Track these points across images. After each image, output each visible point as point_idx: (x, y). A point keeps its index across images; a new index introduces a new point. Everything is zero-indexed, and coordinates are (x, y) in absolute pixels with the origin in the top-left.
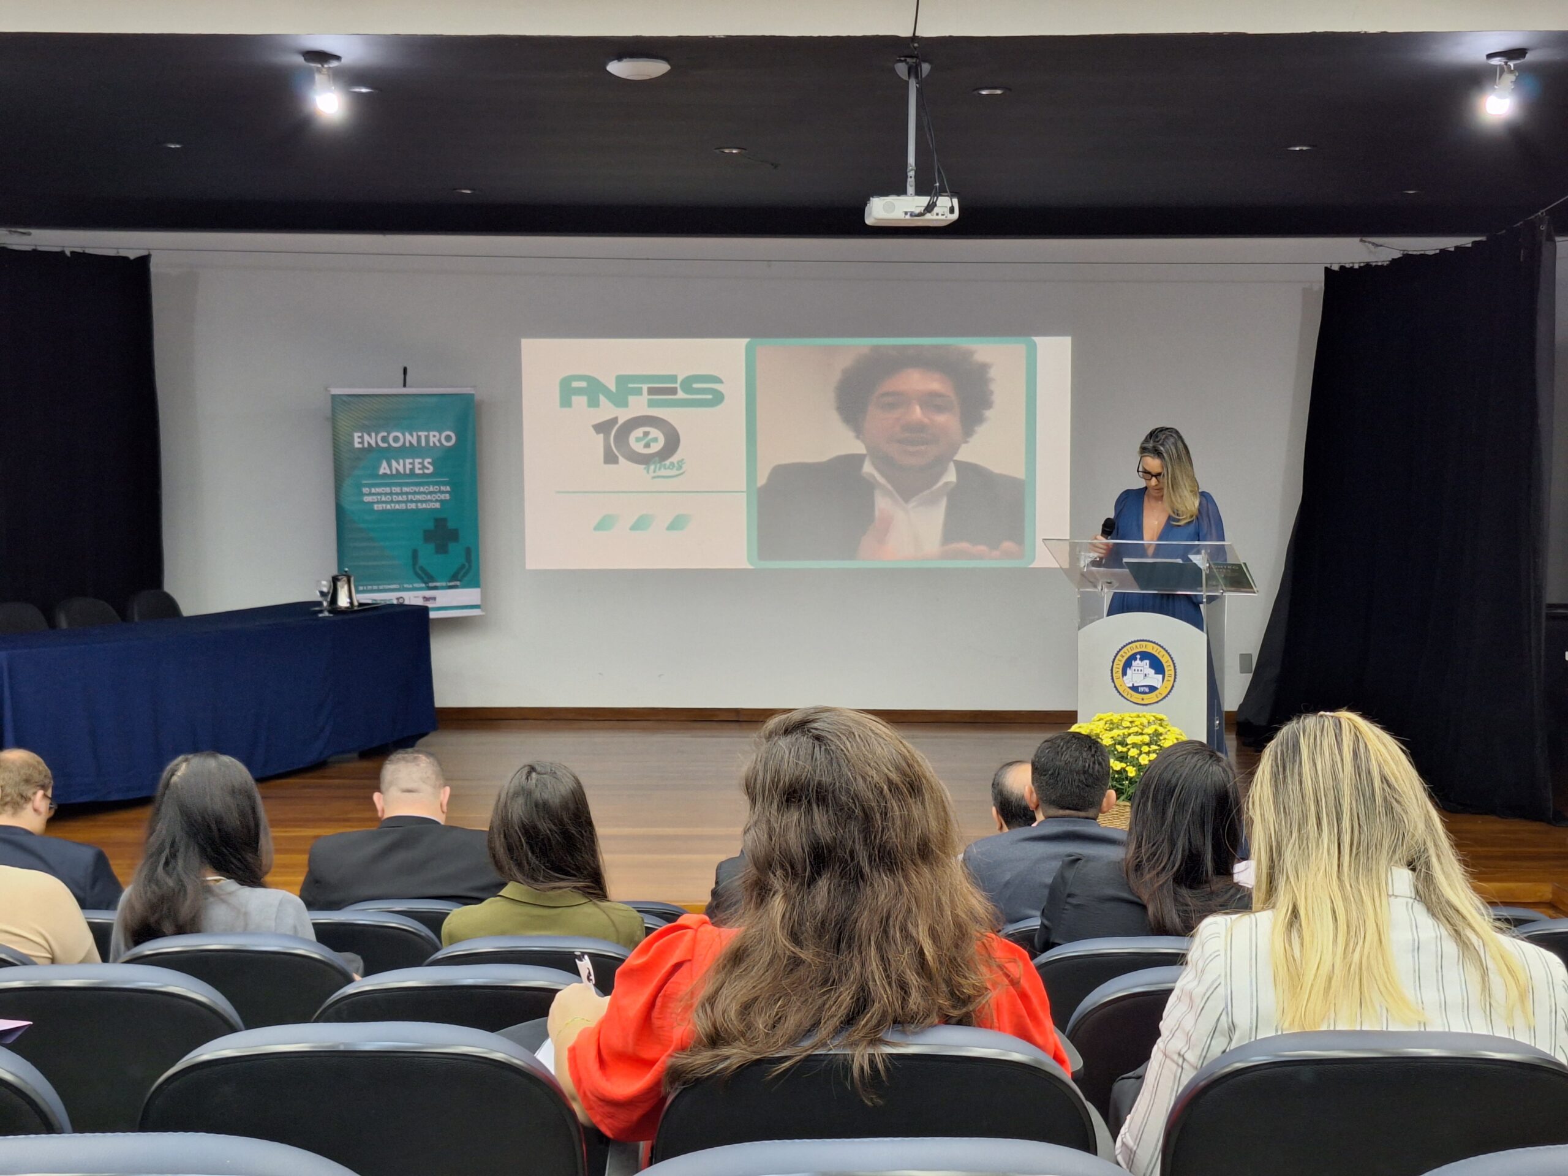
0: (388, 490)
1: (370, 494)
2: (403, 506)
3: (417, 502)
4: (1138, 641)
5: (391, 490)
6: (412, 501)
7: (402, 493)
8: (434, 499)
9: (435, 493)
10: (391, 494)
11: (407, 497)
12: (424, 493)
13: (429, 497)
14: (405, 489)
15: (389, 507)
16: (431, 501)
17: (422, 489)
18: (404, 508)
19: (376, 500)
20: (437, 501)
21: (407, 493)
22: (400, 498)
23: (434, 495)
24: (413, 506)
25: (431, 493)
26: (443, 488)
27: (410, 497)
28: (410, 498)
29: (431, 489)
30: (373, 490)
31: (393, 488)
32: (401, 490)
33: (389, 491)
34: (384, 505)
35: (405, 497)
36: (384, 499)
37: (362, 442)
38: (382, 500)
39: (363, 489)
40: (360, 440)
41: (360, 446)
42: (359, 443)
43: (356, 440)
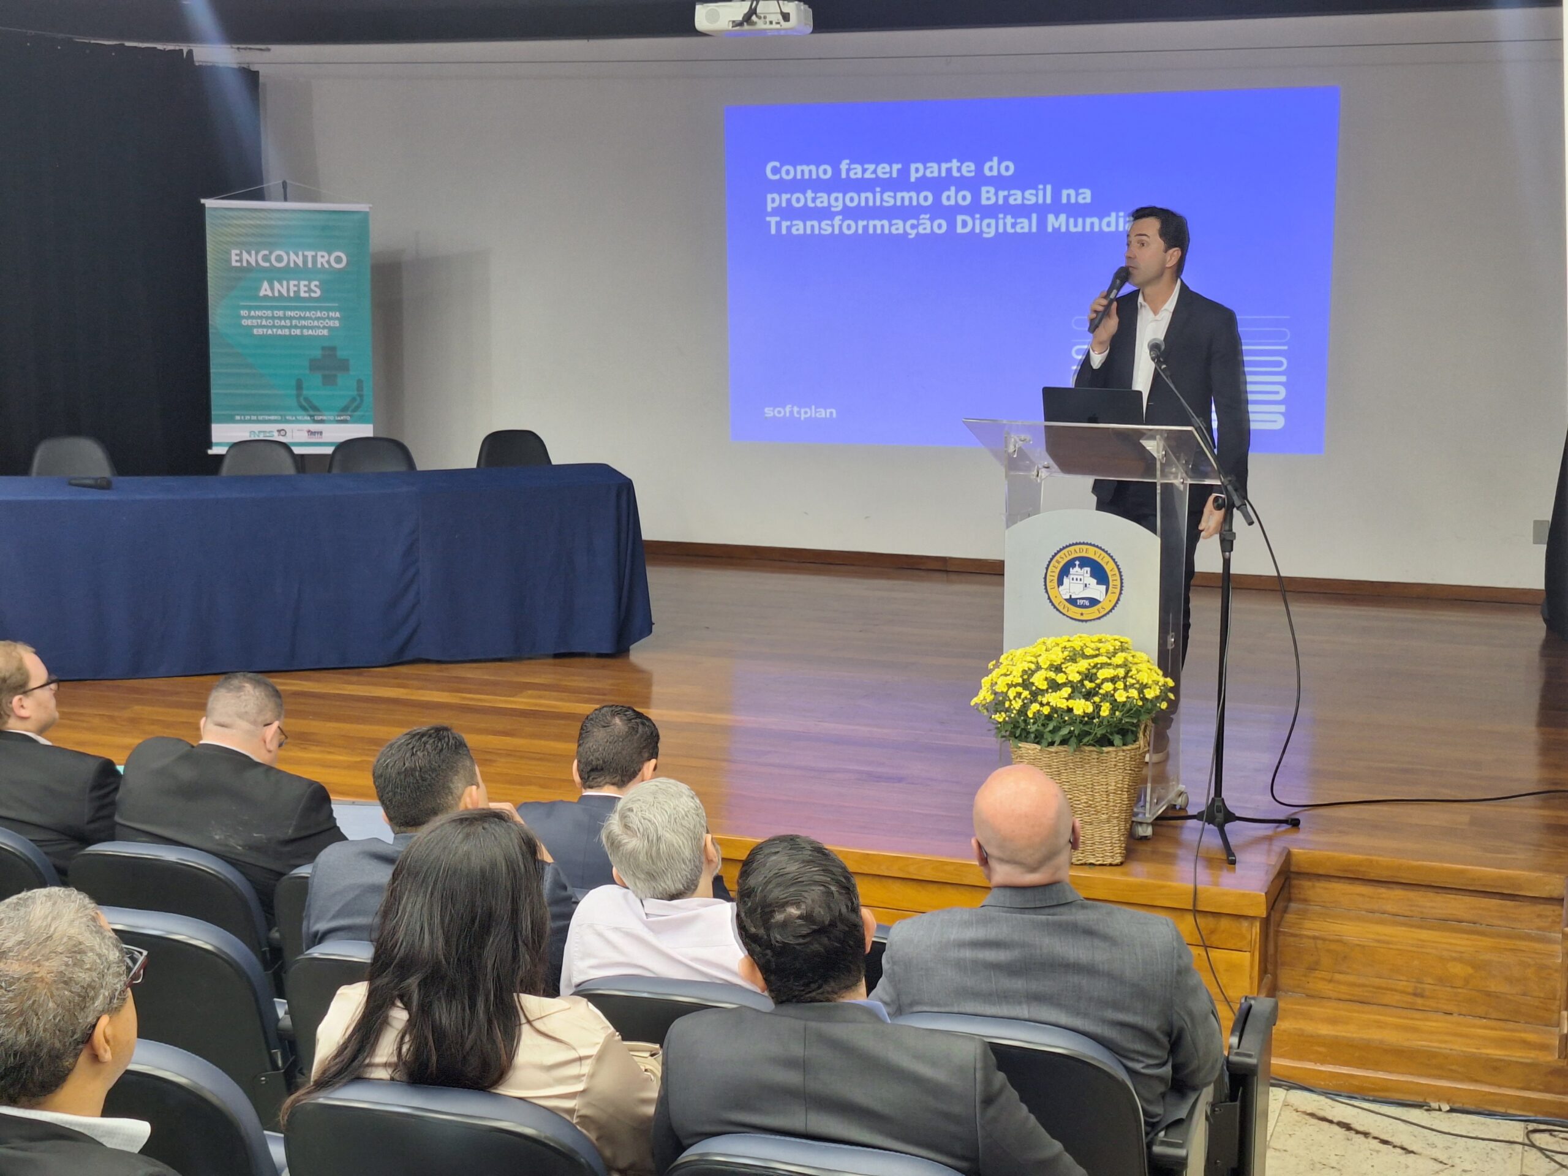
0: (269, 313)
1: (249, 317)
2: (286, 332)
3: (304, 327)
4: (1077, 544)
5: (273, 314)
6: (296, 327)
7: (285, 318)
8: (321, 326)
9: (324, 319)
10: (273, 318)
11: (291, 323)
12: (311, 318)
13: (316, 323)
14: (289, 313)
15: (270, 332)
16: (319, 327)
17: (308, 314)
18: (288, 333)
19: (256, 324)
20: (324, 327)
21: (291, 318)
22: (283, 323)
23: (322, 321)
24: (298, 332)
25: (318, 319)
26: (332, 314)
27: (294, 322)
28: (294, 324)
29: (319, 314)
30: (252, 313)
31: (275, 312)
32: (285, 315)
33: (271, 315)
34: (265, 330)
35: (287, 321)
36: (264, 323)
37: (241, 261)
38: (263, 324)
39: (242, 312)
40: (238, 258)
41: (238, 264)
42: (237, 261)
43: (234, 258)
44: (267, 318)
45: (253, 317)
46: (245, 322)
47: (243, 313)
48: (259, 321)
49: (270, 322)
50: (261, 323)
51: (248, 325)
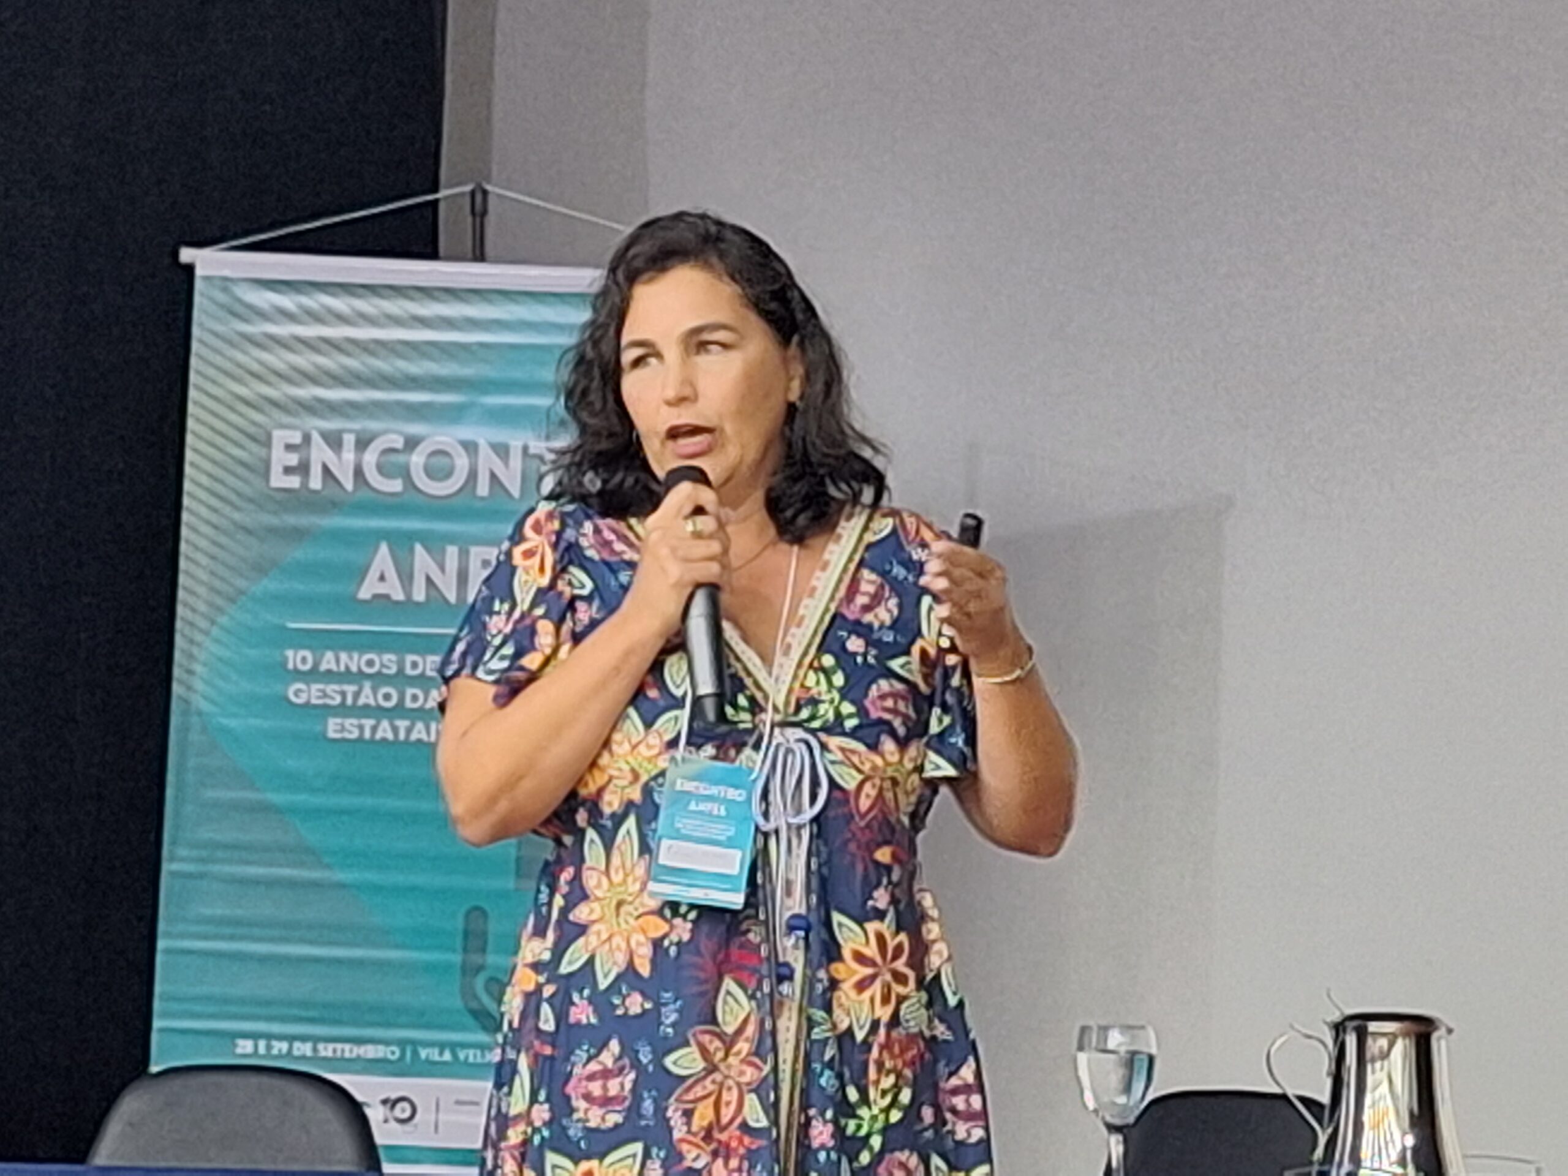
0: (387, 661)
1: (314, 675)
5: (402, 666)
19: (337, 701)
33: (392, 669)
34: (366, 723)
36: (366, 697)
37: (303, 469)
38: (361, 701)
39: (290, 653)
40: (293, 459)
41: (294, 482)
42: (288, 470)
43: (280, 458)
44: (379, 679)
45: (330, 676)
46: (299, 693)
47: (298, 658)
48: (350, 689)
49: (387, 696)
50: (357, 695)
51: (307, 705)
